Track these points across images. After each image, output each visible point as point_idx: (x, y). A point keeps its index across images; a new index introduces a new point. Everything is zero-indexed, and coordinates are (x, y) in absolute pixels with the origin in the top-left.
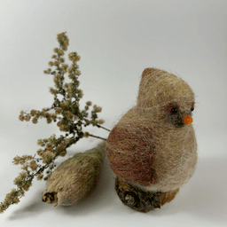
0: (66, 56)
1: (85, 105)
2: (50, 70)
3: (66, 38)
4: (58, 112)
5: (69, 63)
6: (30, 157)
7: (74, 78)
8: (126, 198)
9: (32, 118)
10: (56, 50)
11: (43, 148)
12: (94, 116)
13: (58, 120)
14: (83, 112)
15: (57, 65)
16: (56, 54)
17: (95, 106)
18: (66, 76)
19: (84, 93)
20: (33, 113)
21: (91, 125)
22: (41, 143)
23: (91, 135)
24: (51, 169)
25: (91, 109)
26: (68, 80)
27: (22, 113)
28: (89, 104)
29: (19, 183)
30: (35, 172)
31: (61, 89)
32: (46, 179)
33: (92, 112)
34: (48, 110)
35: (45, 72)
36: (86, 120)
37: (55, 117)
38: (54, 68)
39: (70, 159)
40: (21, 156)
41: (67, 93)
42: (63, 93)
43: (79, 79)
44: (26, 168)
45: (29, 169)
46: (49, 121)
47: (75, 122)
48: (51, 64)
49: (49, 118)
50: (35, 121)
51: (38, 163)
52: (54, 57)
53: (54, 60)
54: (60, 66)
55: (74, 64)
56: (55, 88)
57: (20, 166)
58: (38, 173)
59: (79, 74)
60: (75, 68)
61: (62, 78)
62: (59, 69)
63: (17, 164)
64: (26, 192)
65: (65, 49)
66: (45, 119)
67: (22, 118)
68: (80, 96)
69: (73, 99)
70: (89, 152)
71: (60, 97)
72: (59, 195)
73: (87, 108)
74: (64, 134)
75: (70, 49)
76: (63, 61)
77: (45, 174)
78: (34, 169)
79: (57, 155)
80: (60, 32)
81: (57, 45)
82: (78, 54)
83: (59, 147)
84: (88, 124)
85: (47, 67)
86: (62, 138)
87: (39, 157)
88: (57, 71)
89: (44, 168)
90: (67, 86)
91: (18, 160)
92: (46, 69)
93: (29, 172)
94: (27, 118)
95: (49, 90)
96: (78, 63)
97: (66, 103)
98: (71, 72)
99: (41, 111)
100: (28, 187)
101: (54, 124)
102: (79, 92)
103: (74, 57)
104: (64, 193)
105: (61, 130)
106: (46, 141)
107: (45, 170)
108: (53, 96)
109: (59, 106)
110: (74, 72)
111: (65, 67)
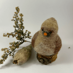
0: (19, 15)
1: (25, 31)
2: (13, 19)
3: (18, 9)
4: (16, 34)
5: (20, 17)
6: (7, 49)
7: (21, 22)
8: (40, 60)
9: (7, 36)
10: (15, 13)
11: (11, 46)
12: (28, 35)
13: (16, 36)
14: (25, 34)
15: (16, 18)
16: (15, 14)
17: (29, 32)
18: (19, 21)
19: (25, 27)
20: (8, 34)
21: (27, 38)
22: (11, 44)
23: (27, 41)
24: (14, 52)
25: (27, 32)
26: (19, 23)
27: (4, 34)
28: (27, 31)
29: (3, 57)
30: (8, 54)
31: (17, 26)
32: (12, 56)
33: (28, 34)
34: (13, 33)
35: (12, 20)
36: (26, 36)
37: (15, 35)
38: (15, 19)
39: (21, 49)
40: (4, 48)
41: (19, 27)
42: (18, 27)
43: (23, 22)
44: (5, 52)
45: (6, 53)
46: (13, 37)
47: (22, 37)
48: (14, 17)
49: (13, 36)
50: (9, 37)
51: (9, 51)
52: (15, 15)
53: (15, 16)
54: (17, 18)
55: (21, 18)
56: (15, 26)
57: (3, 51)
58: (10, 54)
59: (23, 21)
60: (22, 19)
61: (18, 22)
62: (16, 19)
63: (2, 51)
64: (5, 60)
65: (18, 12)
66: (12, 36)
67: (4, 36)
68: (24, 28)
69: (21, 29)
70: (27, 47)
71: (17, 29)
72: (18, 61)
73: (26, 32)
74: (18, 41)
75: (20, 12)
76: (18, 16)
77: (12, 54)
78: (8, 52)
79: (16, 48)
80: (17, 7)
81: (16, 11)
82: (23, 14)
83: (16, 45)
84: (26, 38)
85: (12, 18)
86: (18, 42)
87: (10, 48)
88: (16, 20)
89: (11, 52)
90: (19, 25)
91: (3, 50)
92: (12, 19)
93: (6, 54)
94: (6, 36)
95: (13, 26)
96: (23, 17)
97: (19, 31)
98: (20, 20)
99: (10, 33)
100: (6, 58)
101: (15, 38)
102: (23, 27)
103: (21, 15)
104: (20, 60)
105: (17, 40)
106: (12, 43)
107: (12, 53)
108: (14, 28)
109: (17, 32)
110: (21, 20)
111: (19, 19)
